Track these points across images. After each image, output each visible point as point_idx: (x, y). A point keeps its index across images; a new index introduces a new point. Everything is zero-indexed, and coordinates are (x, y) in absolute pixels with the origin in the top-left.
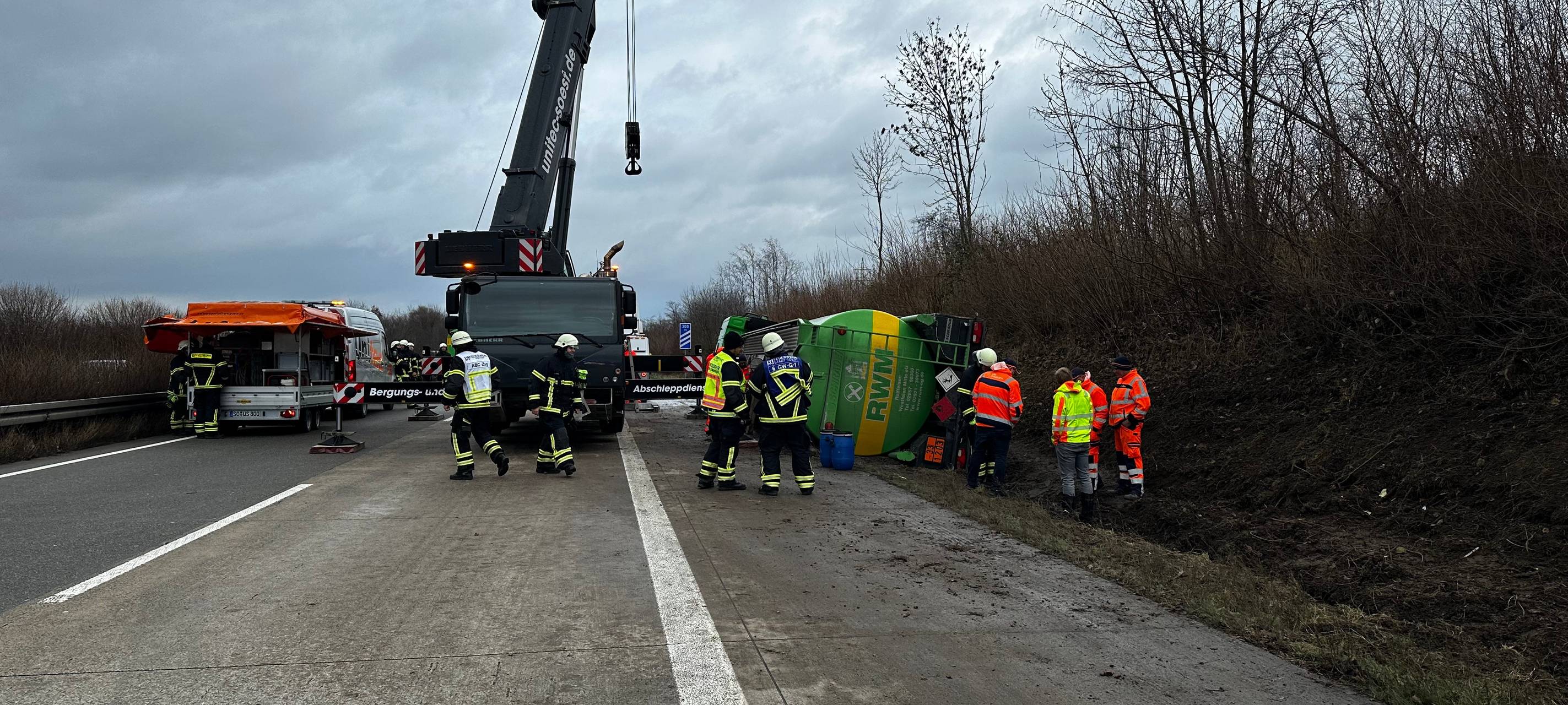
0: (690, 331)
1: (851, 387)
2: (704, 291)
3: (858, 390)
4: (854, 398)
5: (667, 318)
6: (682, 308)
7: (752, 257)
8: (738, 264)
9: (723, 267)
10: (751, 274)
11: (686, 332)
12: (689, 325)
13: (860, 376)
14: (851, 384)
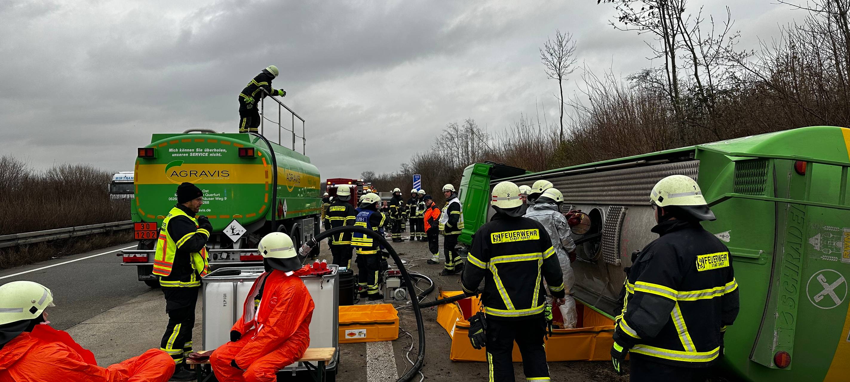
0: (420, 180)
1: (821, 278)
2: (424, 156)
3: (836, 284)
4: (828, 299)
5: (401, 173)
6: (411, 166)
7: (457, 132)
8: (449, 136)
9: (439, 138)
10: (457, 143)
11: (417, 180)
12: (419, 176)
13: (839, 256)
14: (824, 274)
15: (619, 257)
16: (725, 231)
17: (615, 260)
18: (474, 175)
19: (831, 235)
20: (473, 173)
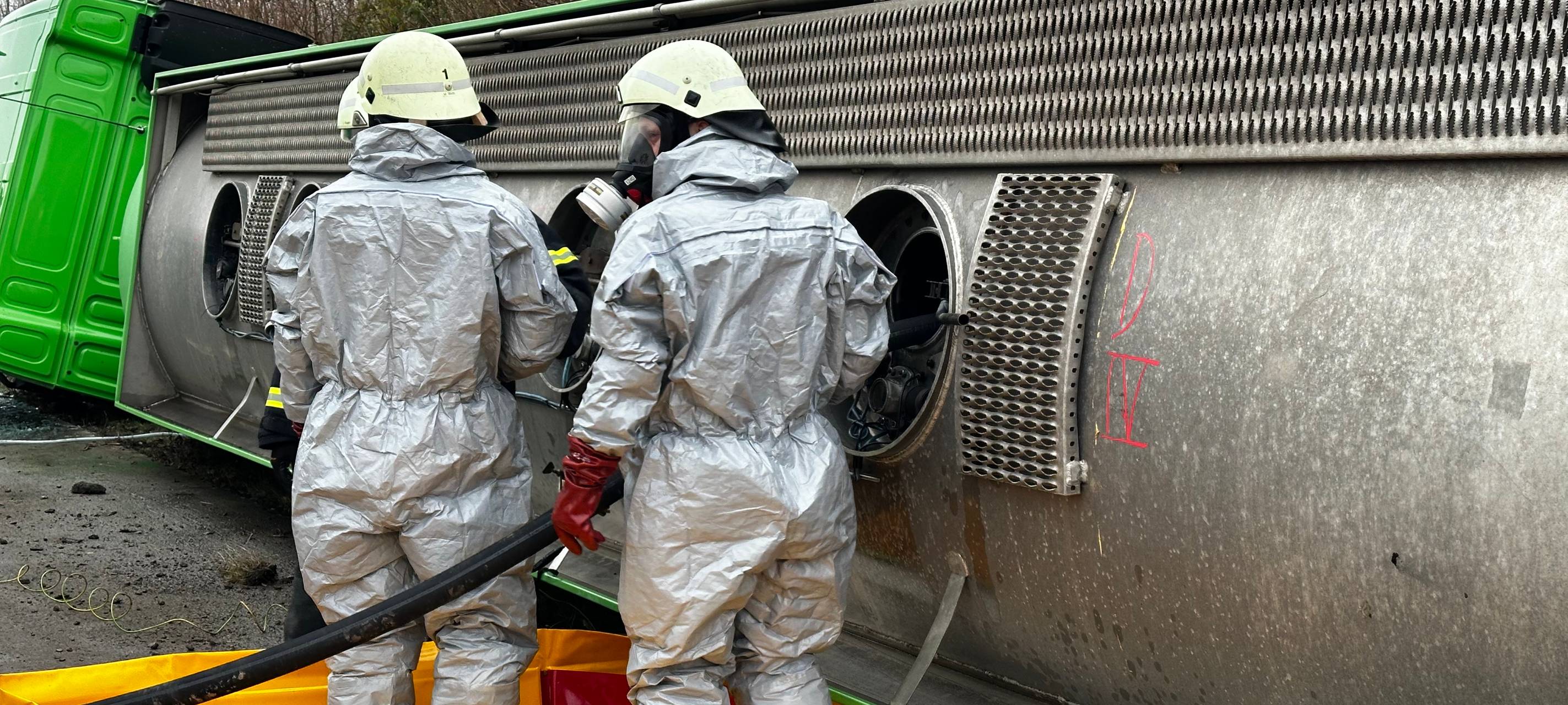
15: (1080, 450)
17: (1061, 465)
18: (57, 50)
20: (54, 39)
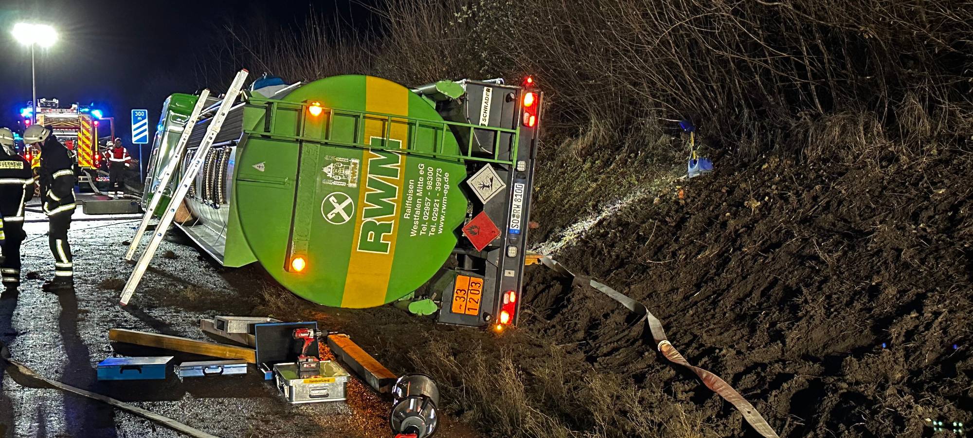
0: (146, 121)
1: (332, 199)
3: (345, 204)
4: (338, 216)
11: (140, 121)
12: (145, 112)
13: (347, 182)
14: (334, 195)
16: (261, 162)
19: (342, 165)
